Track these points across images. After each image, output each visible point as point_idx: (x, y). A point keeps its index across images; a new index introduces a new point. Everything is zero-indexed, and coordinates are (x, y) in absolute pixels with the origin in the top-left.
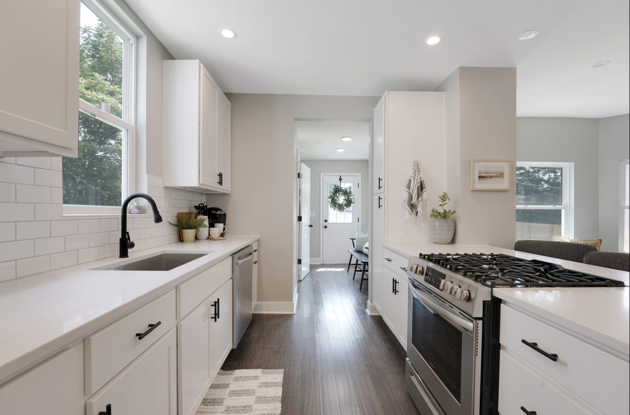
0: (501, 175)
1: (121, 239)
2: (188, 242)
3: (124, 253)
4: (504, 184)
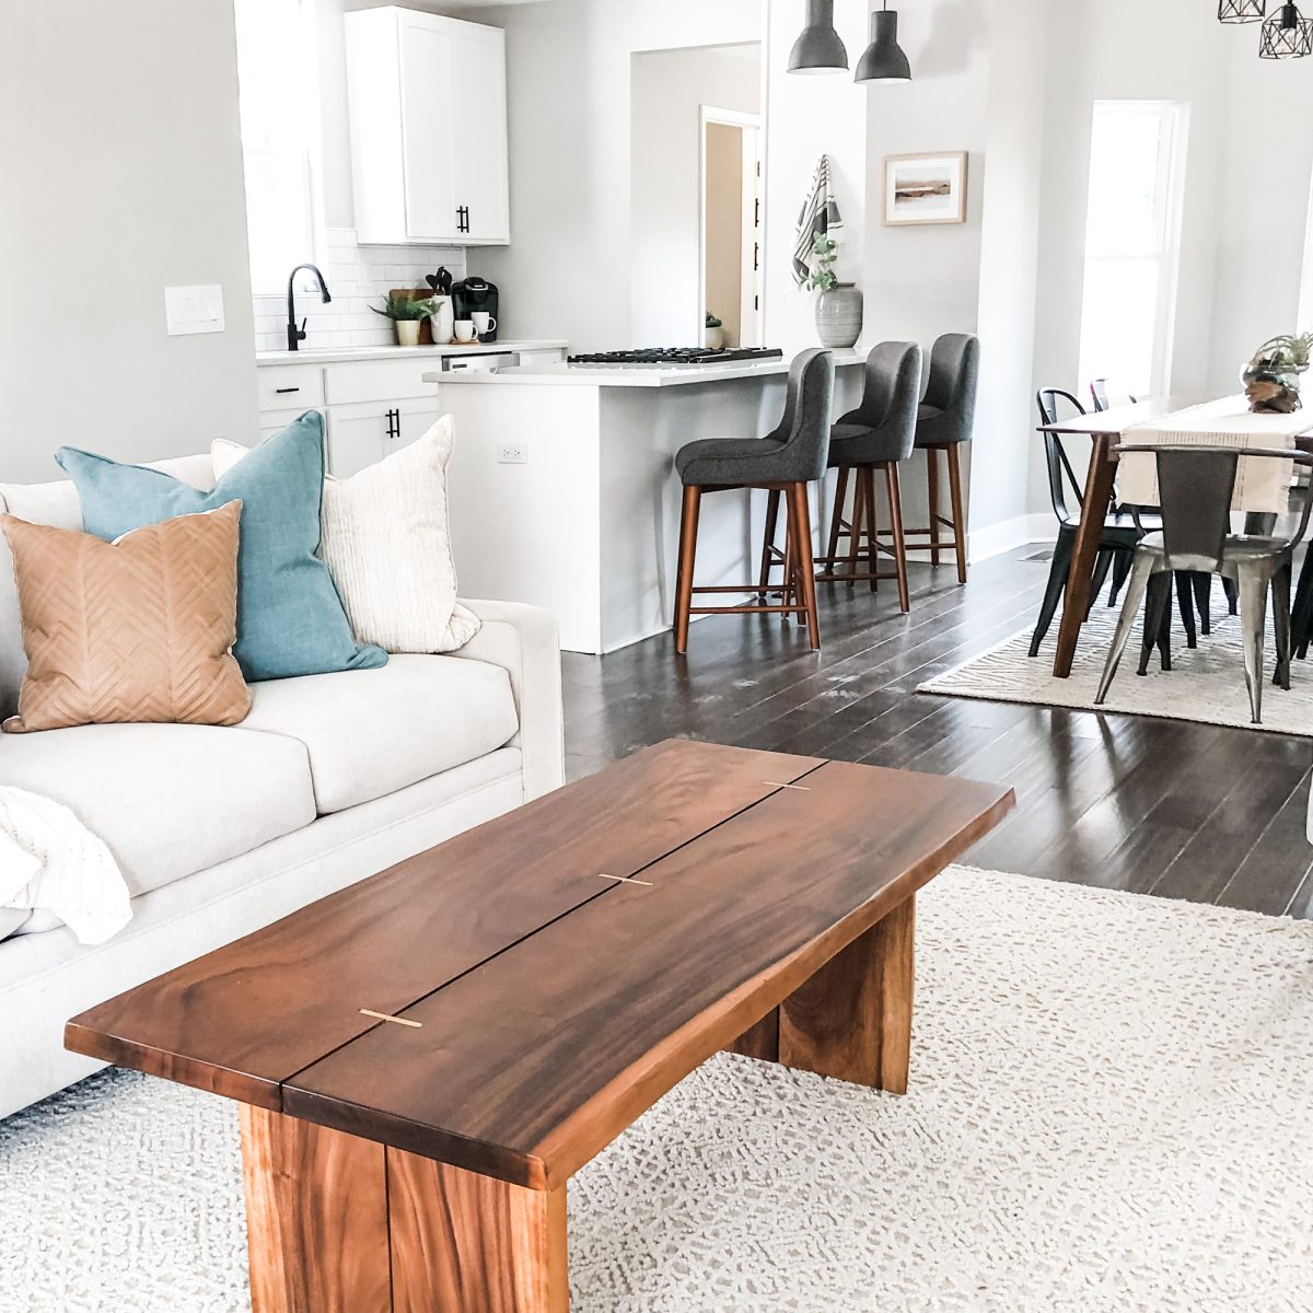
0: (942, 189)
1: (289, 326)
2: (412, 345)
3: (293, 346)
4: (949, 207)
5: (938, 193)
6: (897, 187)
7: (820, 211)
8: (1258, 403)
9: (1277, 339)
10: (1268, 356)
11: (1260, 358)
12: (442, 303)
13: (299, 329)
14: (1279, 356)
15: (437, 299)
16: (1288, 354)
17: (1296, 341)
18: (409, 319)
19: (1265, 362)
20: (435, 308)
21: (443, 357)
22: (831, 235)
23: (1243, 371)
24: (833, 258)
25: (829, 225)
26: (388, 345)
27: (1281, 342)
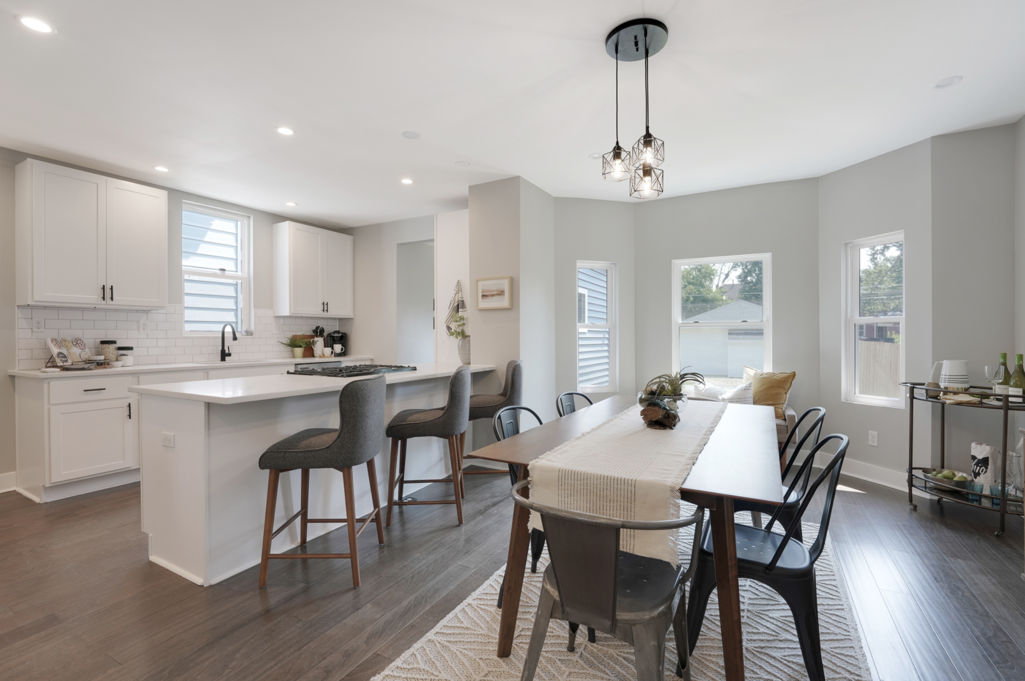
0: (502, 293)
1: (221, 351)
2: (299, 358)
3: (223, 359)
4: (504, 302)
5: (500, 295)
6: (482, 292)
7: (456, 304)
8: (649, 421)
9: (660, 377)
10: (655, 387)
11: (649, 389)
12: (317, 341)
13: (227, 351)
14: (663, 388)
15: (316, 339)
16: (668, 387)
17: (672, 380)
18: (297, 347)
19: (652, 393)
20: (314, 343)
21: (296, 364)
22: (460, 314)
23: (639, 396)
24: (464, 324)
25: (460, 310)
26: (290, 358)
27: (662, 379)
